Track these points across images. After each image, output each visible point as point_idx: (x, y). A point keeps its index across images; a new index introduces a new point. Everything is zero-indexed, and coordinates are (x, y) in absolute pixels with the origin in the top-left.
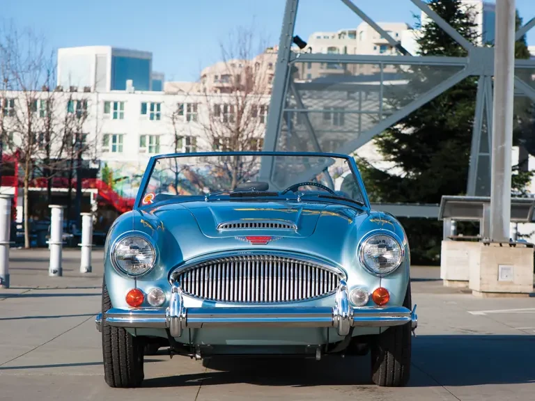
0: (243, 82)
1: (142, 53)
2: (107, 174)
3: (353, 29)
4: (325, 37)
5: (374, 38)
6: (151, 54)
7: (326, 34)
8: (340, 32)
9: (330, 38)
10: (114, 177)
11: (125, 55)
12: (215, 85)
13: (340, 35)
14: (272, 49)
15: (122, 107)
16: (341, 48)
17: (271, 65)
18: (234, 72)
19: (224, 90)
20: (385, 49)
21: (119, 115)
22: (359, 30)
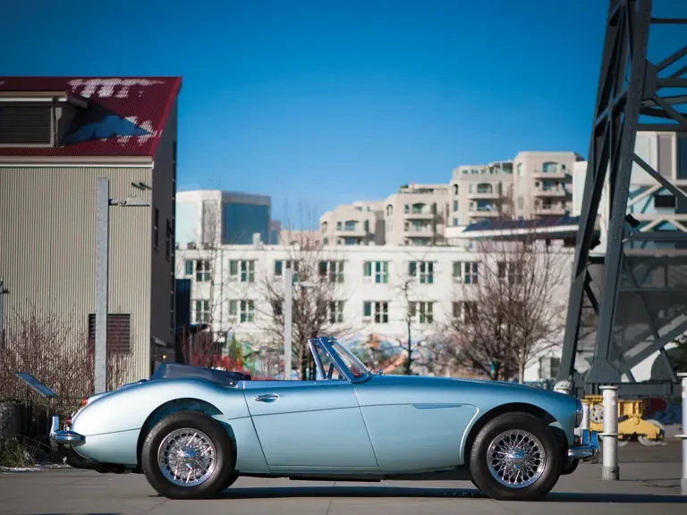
0: (372, 229)
1: (258, 197)
3: (509, 161)
4: (473, 171)
5: (536, 171)
6: (268, 198)
8: (491, 165)
9: (480, 172)
11: (237, 201)
12: (339, 233)
13: (491, 169)
14: (407, 187)
15: (252, 268)
16: (494, 184)
17: (407, 207)
18: (361, 217)
19: (350, 240)
20: (550, 185)
21: (248, 277)
22: (516, 162)
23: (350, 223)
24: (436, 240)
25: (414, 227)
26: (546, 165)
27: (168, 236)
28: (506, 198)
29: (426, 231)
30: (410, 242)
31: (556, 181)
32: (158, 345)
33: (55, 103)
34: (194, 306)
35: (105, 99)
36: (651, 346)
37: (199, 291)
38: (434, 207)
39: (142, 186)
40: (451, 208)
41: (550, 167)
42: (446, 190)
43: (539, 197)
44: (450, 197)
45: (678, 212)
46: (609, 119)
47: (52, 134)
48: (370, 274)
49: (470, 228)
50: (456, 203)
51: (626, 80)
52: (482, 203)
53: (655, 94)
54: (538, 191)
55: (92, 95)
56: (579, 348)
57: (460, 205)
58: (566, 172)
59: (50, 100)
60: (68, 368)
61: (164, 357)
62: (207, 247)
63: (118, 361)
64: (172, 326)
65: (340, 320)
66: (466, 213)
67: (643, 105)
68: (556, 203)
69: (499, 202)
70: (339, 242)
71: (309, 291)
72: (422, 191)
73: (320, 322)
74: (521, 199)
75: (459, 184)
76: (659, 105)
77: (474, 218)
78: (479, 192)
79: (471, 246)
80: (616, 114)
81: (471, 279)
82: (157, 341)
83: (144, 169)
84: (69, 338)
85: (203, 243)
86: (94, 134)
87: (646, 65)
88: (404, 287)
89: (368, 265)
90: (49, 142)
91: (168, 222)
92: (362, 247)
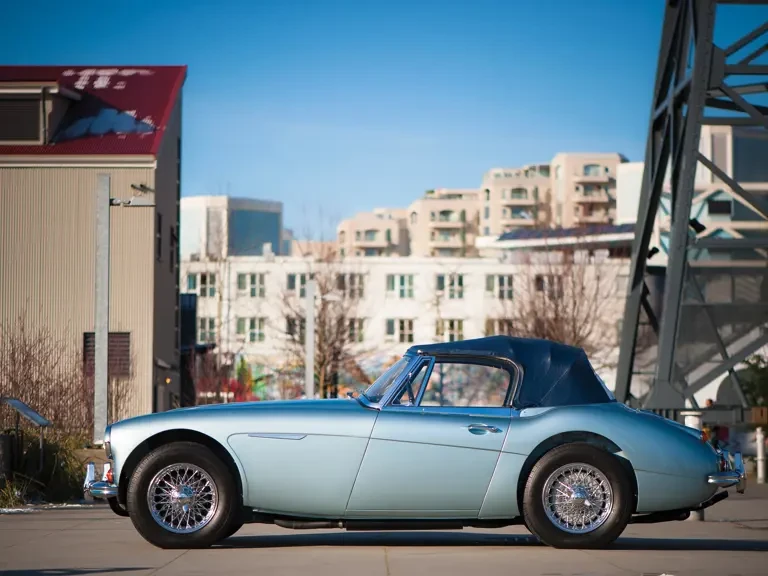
0: (396, 240)
1: (269, 203)
2: (244, 372)
3: (544, 163)
4: (505, 175)
5: (576, 174)
6: (280, 205)
7: (509, 171)
8: (526, 167)
9: (514, 176)
10: (254, 376)
11: (246, 207)
12: (358, 244)
13: (527, 172)
14: (432, 192)
15: (262, 281)
16: (530, 189)
17: (433, 214)
18: (382, 226)
19: (370, 251)
20: (591, 189)
21: (258, 292)
22: (553, 164)
23: (371, 233)
24: (466, 251)
25: (442, 237)
26: (587, 168)
27: (172, 244)
28: (542, 204)
29: (455, 241)
30: (437, 252)
31: (598, 186)
32: (160, 367)
33: (45, 95)
34: (199, 324)
35: (101, 90)
36: (719, 367)
37: (206, 309)
38: (463, 214)
39: (143, 188)
40: (482, 215)
41: (592, 171)
42: (476, 195)
43: (580, 203)
44: (480, 204)
45: (734, 219)
46: (670, 111)
47: (42, 130)
48: (393, 288)
49: (504, 237)
50: (487, 210)
51: (689, 67)
52: (516, 210)
53: (723, 83)
54: (579, 197)
55: (86, 86)
56: (635, 369)
57: (492, 213)
58: (609, 174)
59: (39, 91)
60: (63, 392)
61: (168, 381)
62: (213, 259)
63: (117, 385)
64: (177, 347)
65: (361, 340)
66: (499, 221)
67: (709, 94)
68: (598, 209)
69: (534, 209)
70: (358, 254)
71: (330, 306)
72: (450, 197)
73: (342, 341)
74: (559, 207)
75: (490, 189)
76: (727, 95)
77: (508, 226)
78: (513, 197)
79: (505, 257)
80: (677, 105)
81: (506, 294)
82: (161, 363)
83: (144, 168)
84: (65, 359)
85: (208, 254)
86: (89, 129)
87: (713, 50)
88: (435, 302)
89: (390, 279)
90: (37, 139)
91: (172, 230)
92: (383, 258)
